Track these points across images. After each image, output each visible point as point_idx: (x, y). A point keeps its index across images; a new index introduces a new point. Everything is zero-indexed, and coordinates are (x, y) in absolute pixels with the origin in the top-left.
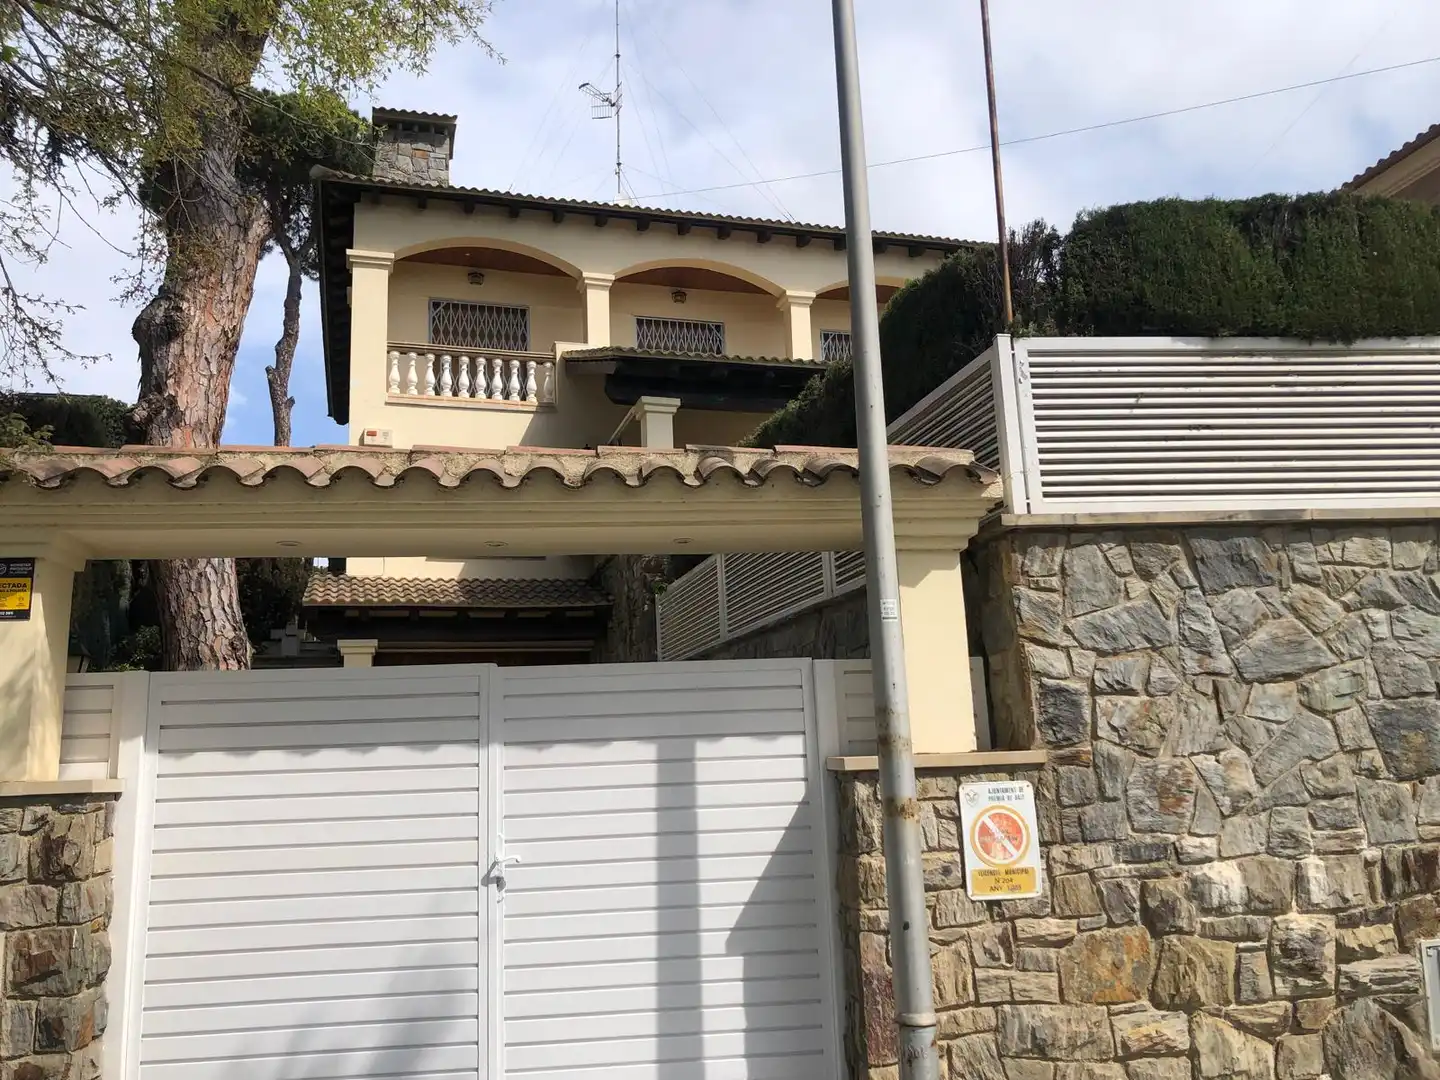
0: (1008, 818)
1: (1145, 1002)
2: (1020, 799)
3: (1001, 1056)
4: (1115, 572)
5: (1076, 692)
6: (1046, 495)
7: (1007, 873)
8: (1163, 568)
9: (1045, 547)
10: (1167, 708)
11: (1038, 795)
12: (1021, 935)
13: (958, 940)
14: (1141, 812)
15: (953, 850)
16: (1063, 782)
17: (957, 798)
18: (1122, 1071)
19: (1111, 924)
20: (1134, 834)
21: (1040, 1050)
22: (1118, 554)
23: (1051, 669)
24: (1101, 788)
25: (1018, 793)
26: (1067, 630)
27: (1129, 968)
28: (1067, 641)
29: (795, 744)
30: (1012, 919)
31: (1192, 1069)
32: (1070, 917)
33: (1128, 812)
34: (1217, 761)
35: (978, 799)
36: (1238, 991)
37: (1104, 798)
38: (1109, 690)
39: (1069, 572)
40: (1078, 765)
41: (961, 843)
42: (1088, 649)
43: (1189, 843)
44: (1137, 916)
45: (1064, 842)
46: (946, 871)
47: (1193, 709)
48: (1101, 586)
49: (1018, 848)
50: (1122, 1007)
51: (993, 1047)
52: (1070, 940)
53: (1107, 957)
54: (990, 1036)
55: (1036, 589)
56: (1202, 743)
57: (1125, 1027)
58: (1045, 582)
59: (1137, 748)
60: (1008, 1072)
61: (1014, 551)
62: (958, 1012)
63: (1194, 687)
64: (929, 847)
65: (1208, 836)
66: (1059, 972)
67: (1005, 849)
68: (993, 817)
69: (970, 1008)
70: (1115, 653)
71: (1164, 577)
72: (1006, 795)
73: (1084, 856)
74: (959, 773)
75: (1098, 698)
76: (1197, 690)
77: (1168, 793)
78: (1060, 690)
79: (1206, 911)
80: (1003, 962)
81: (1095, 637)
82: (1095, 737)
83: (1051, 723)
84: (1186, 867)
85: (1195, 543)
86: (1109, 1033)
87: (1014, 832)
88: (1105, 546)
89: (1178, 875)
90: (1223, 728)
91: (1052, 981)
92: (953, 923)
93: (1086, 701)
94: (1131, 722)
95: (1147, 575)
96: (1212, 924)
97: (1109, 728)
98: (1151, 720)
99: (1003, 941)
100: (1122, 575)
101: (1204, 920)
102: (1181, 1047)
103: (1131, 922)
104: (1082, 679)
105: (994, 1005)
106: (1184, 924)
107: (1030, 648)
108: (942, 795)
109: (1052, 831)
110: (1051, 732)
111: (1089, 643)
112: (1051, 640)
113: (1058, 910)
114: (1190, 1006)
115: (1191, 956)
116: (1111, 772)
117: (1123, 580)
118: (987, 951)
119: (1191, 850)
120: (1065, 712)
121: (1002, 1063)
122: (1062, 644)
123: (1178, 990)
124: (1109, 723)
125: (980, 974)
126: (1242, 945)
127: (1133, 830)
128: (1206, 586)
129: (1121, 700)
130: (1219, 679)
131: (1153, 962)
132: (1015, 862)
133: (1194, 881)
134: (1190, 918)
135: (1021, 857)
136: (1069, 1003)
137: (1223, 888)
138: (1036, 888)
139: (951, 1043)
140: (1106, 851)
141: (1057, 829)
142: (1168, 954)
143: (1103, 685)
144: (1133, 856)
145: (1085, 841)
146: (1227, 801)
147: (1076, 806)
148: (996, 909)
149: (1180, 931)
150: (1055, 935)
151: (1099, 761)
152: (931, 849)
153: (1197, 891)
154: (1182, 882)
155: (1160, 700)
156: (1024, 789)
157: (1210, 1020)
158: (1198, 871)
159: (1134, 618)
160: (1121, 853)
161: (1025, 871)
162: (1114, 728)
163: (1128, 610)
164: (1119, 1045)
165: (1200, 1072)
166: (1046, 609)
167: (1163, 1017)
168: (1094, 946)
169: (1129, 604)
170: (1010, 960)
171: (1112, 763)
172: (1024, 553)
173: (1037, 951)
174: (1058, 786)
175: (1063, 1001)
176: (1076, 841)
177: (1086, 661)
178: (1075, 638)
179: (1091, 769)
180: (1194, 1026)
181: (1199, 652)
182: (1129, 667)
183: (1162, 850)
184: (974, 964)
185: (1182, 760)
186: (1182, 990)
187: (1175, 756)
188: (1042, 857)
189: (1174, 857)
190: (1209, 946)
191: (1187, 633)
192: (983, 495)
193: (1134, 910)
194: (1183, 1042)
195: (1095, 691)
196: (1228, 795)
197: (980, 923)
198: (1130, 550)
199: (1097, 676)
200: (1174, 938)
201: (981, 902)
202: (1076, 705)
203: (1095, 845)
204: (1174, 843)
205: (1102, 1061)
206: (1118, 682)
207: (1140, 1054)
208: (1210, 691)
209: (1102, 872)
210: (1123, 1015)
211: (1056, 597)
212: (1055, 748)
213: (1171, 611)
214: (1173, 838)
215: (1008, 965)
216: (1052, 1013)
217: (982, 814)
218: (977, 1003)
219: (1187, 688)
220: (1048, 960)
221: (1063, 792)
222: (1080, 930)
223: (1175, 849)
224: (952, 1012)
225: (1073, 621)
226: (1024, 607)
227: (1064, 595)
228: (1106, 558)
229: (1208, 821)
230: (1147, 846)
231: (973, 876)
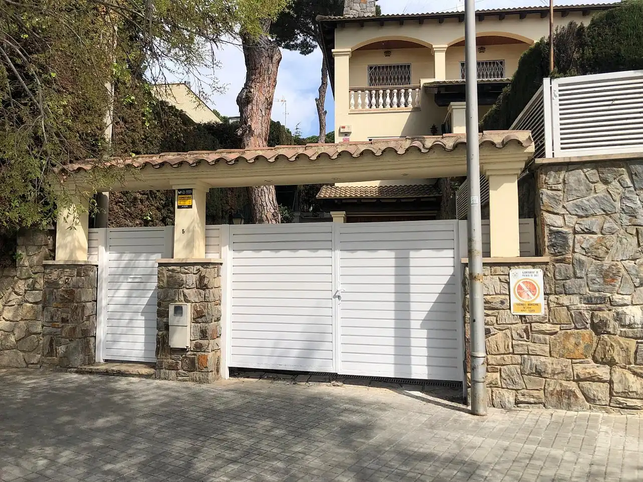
0: (530, 283)
1: (590, 359)
2: (537, 276)
3: (522, 374)
4: (589, 181)
5: (566, 233)
6: (562, 149)
7: (529, 305)
8: (615, 179)
9: (556, 172)
10: (612, 240)
11: (545, 275)
12: (533, 329)
13: (506, 329)
14: (594, 283)
15: (506, 294)
16: (557, 270)
17: (509, 275)
18: (577, 386)
19: (576, 328)
20: (590, 292)
21: (539, 373)
22: (591, 173)
23: (555, 223)
24: (575, 273)
25: (535, 273)
26: (564, 207)
27: (582, 346)
28: (563, 211)
29: (450, 253)
30: (530, 323)
31: (610, 388)
32: (557, 324)
33: (587, 283)
34: (635, 263)
35: (517, 276)
36: (636, 359)
37: (576, 277)
38: (582, 232)
39: (567, 182)
40: (564, 263)
41: (509, 292)
42: (574, 215)
43: (616, 298)
44: (588, 326)
45: (556, 294)
46: (502, 303)
47: (624, 240)
48: (582, 187)
49: (534, 295)
50: (578, 361)
51: (519, 371)
52: (556, 333)
53: (573, 340)
54: (518, 366)
55: (551, 190)
56: (628, 255)
57: (579, 369)
58: (555, 187)
59: (594, 257)
60: (525, 380)
61: (542, 174)
62: (505, 356)
63: (626, 231)
64: (496, 293)
65: (626, 295)
66: (550, 345)
67: (528, 295)
68: (523, 282)
69: (511, 355)
70: (587, 217)
71: (615, 183)
72: (530, 274)
73: (565, 300)
74: (510, 265)
75: (576, 235)
76: (628, 233)
77: (609, 276)
78: (558, 232)
79: (623, 326)
80: (525, 339)
81: (577, 209)
82: (574, 252)
83: (553, 246)
84: (615, 307)
85: (633, 167)
86: (571, 370)
87: (533, 288)
88: (585, 170)
89: (610, 310)
90: (640, 249)
91: (547, 348)
92: (505, 323)
93: (571, 236)
94: (592, 246)
95: (606, 182)
96: (625, 332)
97: (580, 248)
98: (602, 245)
99: (526, 331)
100: (593, 183)
101: (622, 329)
102: (605, 379)
103: (586, 328)
104: (569, 227)
105: (521, 355)
106: (611, 330)
107: (545, 214)
108: (502, 273)
109: (551, 289)
110: (553, 249)
111: (574, 213)
112: (556, 211)
113: (551, 321)
114: (612, 363)
115: (612, 343)
116: (580, 266)
117: (593, 185)
118: (518, 334)
119: (617, 300)
120: (560, 241)
121: (523, 377)
122: (561, 213)
123: (605, 356)
124: (581, 246)
125: (514, 342)
126: (639, 341)
127: (590, 290)
128: (636, 186)
129: (587, 236)
130: (640, 227)
131: (595, 345)
132: (532, 301)
133: (618, 314)
134: (614, 328)
135: (535, 299)
136: (553, 357)
137: (632, 318)
138: (542, 311)
139: (501, 367)
140: (575, 299)
141: (553, 289)
142: (602, 342)
143: (579, 230)
144: (589, 302)
145: (566, 294)
146: (638, 280)
147: (563, 280)
148: (523, 319)
149: (609, 333)
150: (549, 330)
151: (575, 262)
152: (496, 294)
153: (619, 318)
154: (611, 313)
155: (608, 236)
156: (539, 272)
157: (620, 369)
158: (620, 309)
159: (597, 201)
160: (582, 300)
161: (537, 305)
162: (583, 248)
163: (595, 198)
164: (575, 375)
165: (613, 389)
166: (554, 198)
167: (597, 367)
168: (567, 337)
169: (595, 195)
170: (528, 338)
171: (581, 263)
172: (546, 175)
173: (541, 336)
174: (555, 272)
175: (551, 356)
176: (561, 294)
177: (572, 220)
178: (567, 210)
179: (571, 265)
180: (612, 372)
181: (630, 216)
182: (593, 223)
183: (603, 300)
184: (513, 339)
185: (617, 262)
186: (607, 356)
187: (613, 261)
188: (545, 299)
189: (609, 303)
190: (622, 340)
191: (624, 208)
192: (525, 151)
193: (587, 323)
194: (607, 377)
195: (575, 232)
196: (639, 278)
197: (516, 323)
198: (598, 171)
199: (577, 226)
200: (606, 336)
201: (517, 315)
202: (566, 238)
203: (570, 296)
204: (609, 297)
205: (567, 380)
206: (587, 229)
207: (585, 380)
208: (634, 232)
209: (573, 307)
210: (578, 364)
211: (560, 193)
212: (554, 256)
213: (617, 198)
214: (609, 295)
215: (527, 340)
216: (545, 360)
217: (520, 281)
218: (513, 353)
219: (622, 231)
220: (545, 340)
221: (557, 274)
222: (561, 329)
223: (610, 299)
224: (502, 356)
225: (567, 203)
226: (545, 198)
227: (564, 192)
228: (586, 175)
229: (628, 288)
230: (595, 297)
231: (514, 306)
